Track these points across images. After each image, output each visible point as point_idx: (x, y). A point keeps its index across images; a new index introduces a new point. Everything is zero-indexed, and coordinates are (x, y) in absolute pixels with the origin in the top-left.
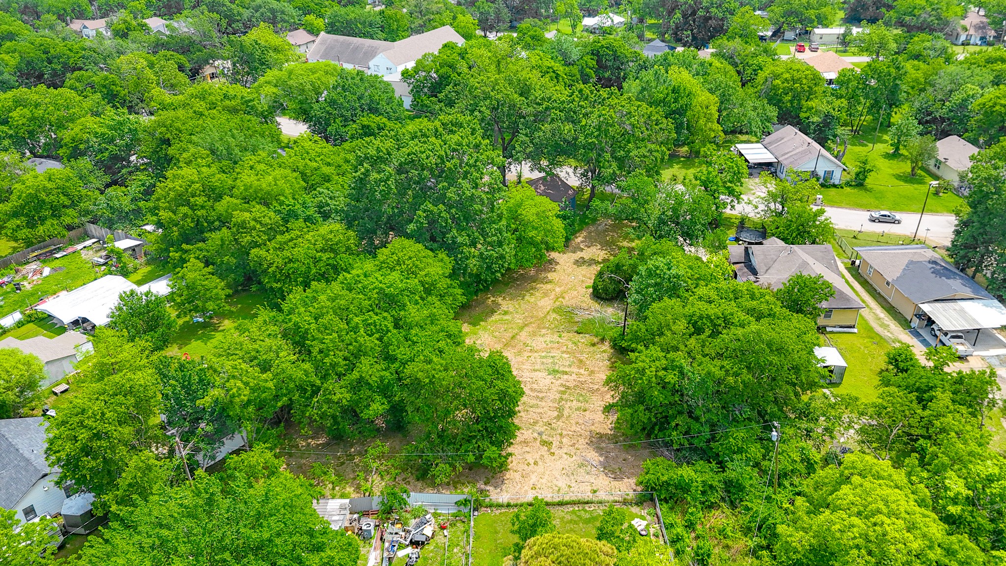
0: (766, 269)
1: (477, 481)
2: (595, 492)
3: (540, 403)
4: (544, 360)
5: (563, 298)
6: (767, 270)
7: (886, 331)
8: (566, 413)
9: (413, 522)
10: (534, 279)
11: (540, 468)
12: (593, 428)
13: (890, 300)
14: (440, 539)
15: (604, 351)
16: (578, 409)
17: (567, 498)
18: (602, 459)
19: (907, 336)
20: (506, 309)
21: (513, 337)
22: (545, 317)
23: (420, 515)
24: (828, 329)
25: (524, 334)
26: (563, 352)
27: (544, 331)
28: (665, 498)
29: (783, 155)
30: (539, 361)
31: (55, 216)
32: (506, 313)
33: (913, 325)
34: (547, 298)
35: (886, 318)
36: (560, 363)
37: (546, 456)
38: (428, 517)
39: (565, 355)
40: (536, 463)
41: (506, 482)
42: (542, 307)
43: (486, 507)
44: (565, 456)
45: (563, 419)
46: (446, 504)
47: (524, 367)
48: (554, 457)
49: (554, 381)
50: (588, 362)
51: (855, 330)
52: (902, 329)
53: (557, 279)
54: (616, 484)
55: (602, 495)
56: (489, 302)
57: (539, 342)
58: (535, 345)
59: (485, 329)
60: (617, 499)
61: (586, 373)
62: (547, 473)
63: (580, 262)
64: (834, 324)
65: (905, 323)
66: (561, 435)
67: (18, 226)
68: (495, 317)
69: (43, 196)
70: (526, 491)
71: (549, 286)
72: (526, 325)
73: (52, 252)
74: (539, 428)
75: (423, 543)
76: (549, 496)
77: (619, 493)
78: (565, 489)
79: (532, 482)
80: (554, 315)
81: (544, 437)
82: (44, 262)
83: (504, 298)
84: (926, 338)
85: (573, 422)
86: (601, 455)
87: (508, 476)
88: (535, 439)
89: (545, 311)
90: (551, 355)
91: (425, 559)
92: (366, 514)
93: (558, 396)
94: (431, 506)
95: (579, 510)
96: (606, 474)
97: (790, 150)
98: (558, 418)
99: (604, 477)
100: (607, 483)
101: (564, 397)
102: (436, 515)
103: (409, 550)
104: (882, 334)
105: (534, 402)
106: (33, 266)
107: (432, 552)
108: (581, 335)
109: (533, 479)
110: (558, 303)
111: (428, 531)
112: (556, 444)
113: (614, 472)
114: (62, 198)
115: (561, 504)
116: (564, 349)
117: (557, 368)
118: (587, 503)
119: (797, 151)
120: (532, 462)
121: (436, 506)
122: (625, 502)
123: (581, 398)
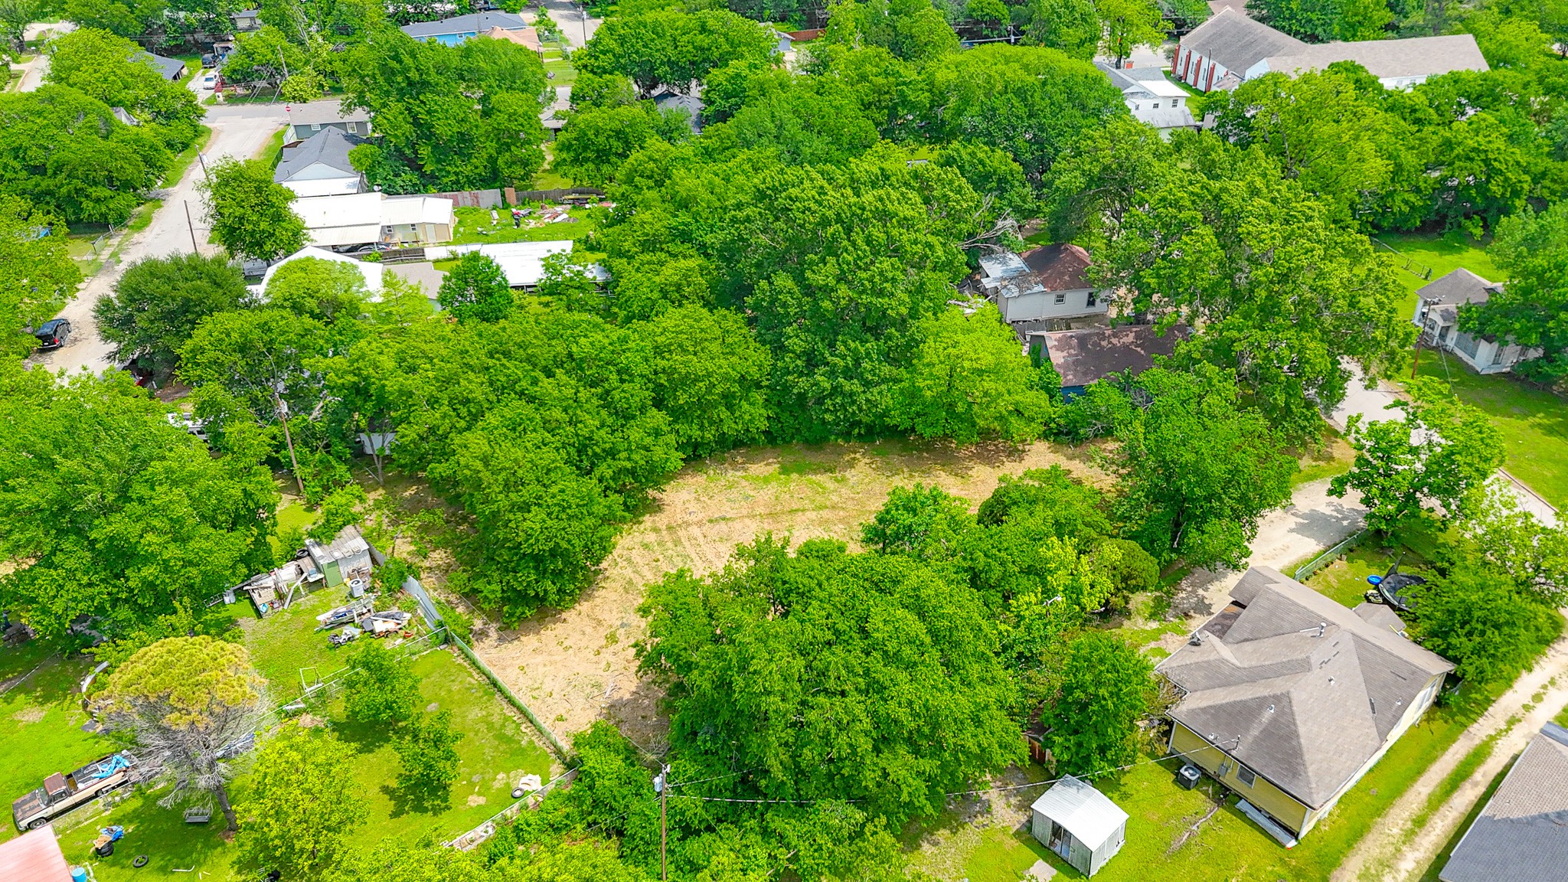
1: (495, 621)
11: (560, 656)
17: (526, 702)
18: (627, 697)
21: (792, 512)
23: (402, 608)
24: (1242, 805)
25: (812, 515)
32: (840, 480)
37: (588, 650)
38: (405, 615)
41: (515, 642)
43: (459, 649)
44: (603, 664)
46: (433, 617)
48: (592, 657)
51: (1292, 843)
56: (849, 457)
59: (784, 484)
62: (559, 665)
64: (1261, 804)
73: (587, 201)
74: (634, 618)
76: (518, 687)
78: (542, 693)
79: (530, 661)
81: (620, 631)
82: (573, 207)
86: (635, 693)
87: (526, 639)
88: (610, 626)
94: (424, 608)
95: (513, 722)
99: (593, 715)
100: (585, 721)
102: (419, 621)
103: (358, 631)
106: (559, 208)
109: (539, 660)
111: (382, 625)
113: (609, 718)
120: (568, 644)
121: (426, 611)
122: (559, 752)
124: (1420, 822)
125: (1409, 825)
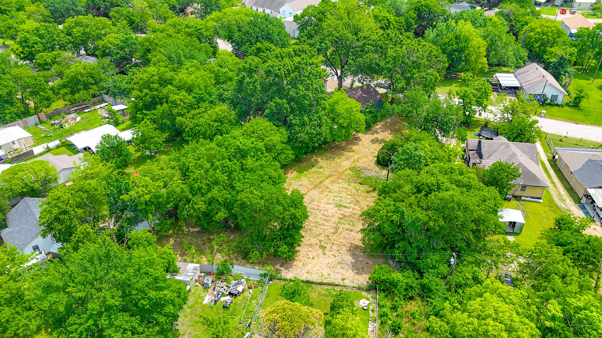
0: (488, 155)
1: (277, 264)
2: (343, 280)
3: (326, 223)
4: (335, 198)
5: (358, 162)
6: (489, 157)
7: (562, 204)
8: (339, 231)
9: (234, 282)
10: (344, 149)
11: (314, 262)
12: (353, 242)
13: (571, 184)
14: (246, 294)
15: (373, 197)
16: (347, 230)
17: (325, 281)
18: (353, 261)
19: (576, 208)
20: (321, 165)
21: (321, 183)
22: (343, 172)
23: (238, 279)
24: (523, 198)
25: (328, 181)
26: (348, 195)
27: (340, 181)
28: (383, 289)
29: (525, 83)
30: (332, 198)
31: (86, 89)
32: (321, 167)
33: (582, 201)
34: (348, 161)
35: (565, 195)
36: (344, 201)
37: (320, 255)
38: (242, 280)
39: (349, 197)
40: (313, 258)
41: (293, 266)
42: (343, 166)
43: (277, 279)
44: (332, 256)
45: (337, 235)
46: (255, 275)
47: (323, 201)
48: (325, 256)
49: (338, 211)
50: (361, 202)
51: (541, 201)
52: (574, 203)
53: (358, 150)
54: (358, 277)
55: (347, 282)
56: (313, 160)
57: (335, 187)
58: (332, 189)
59: (306, 176)
60: (355, 285)
61: (359, 208)
62: (318, 264)
63: (374, 141)
64: (527, 195)
65: (577, 200)
66: (333, 243)
67: (66, 93)
68: (314, 169)
69: (79, 77)
70: (303, 274)
71: (351, 154)
72: (331, 176)
73: (83, 109)
74: (320, 238)
75: (236, 295)
76: (315, 278)
77: (358, 282)
78: (326, 275)
79: (307, 269)
80: (349, 172)
81: (322, 243)
82: (78, 114)
83: (322, 159)
84: (589, 211)
85: (342, 237)
86: (353, 258)
87: (295, 263)
88: (317, 244)
89: (345, 168)
90: (340, 195)
91: (236, 304)
92: (209, 274)
93: (338, 220)
94: (246, 274)
95: (331, 289)
96: (353, 270)
97: (531, 79)
98: (334, 233)
99: (352, 272)
100: (352, 275)
101: (341, 221)
102: (248, 280)
103: (228, 298)
104: (559, 205)
105: (323, 222)
106: (72, 116)
107: (240, 300)
108: (362, 185)
109: (309, 267)
110: (354, 165)
111: (240, 288)
112: (328, 248)
113: (358, 270)
114: (90, 79)
115: (321, 284)
116: (350, 193)
117: (341, 204)
118: (337, 285)
119: (535, 80)
120: (311, 257)
121: (249, 275)
122: (359, 288)
123: (351, 223)
124: (553, 183)
125: (552, 185)
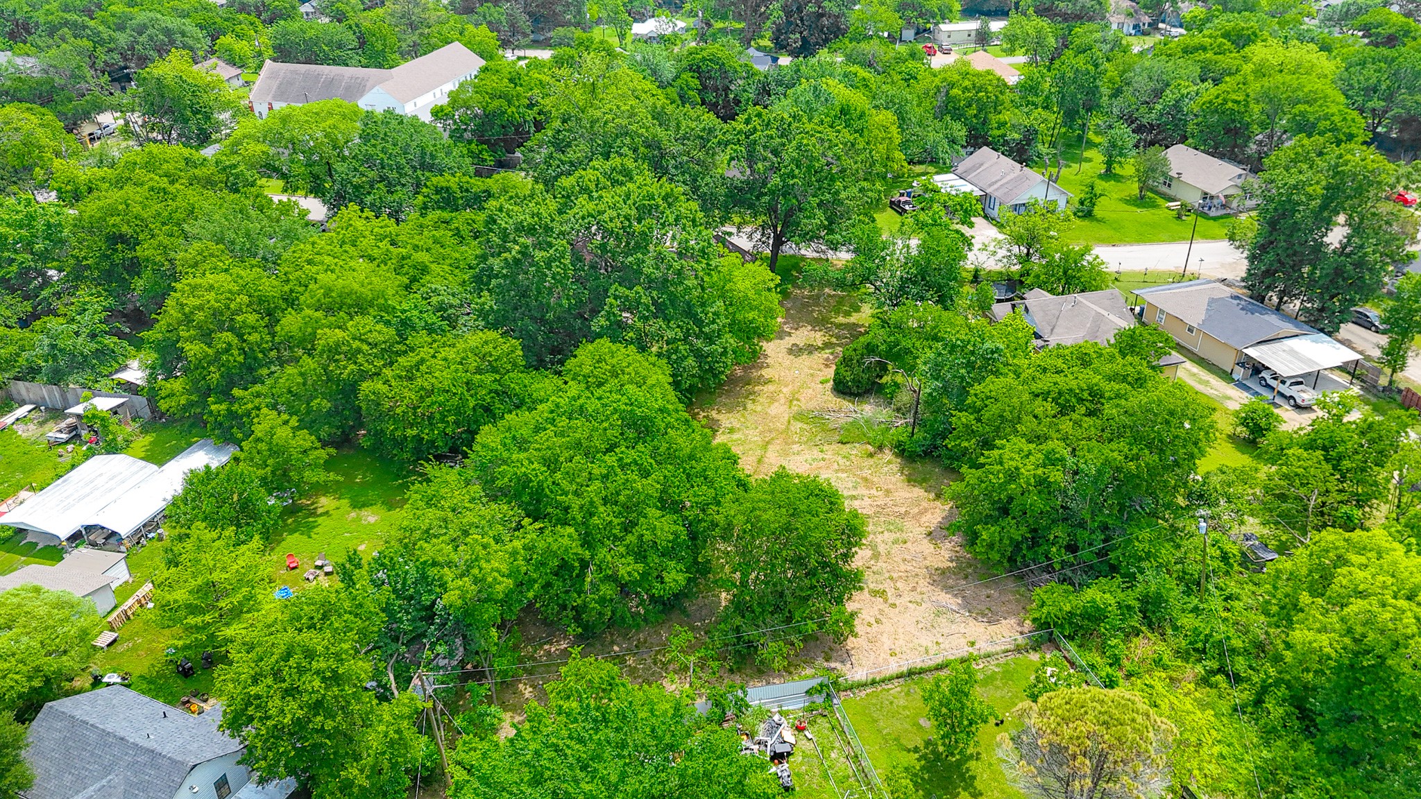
0: (1050, 328)
2: (973, 644)
5: (798, 400)
6: (1052, 330)
7: (1209, 389)
8: (882, 550)
9: (761, 729)
10: (747, 381)
12: (928, 563)
13: (1196, 351)
14: (803, 745)
16: (895, 542)
17: (940, 660)
18: (960, 601)
19: (1234, 391)
20: (730, 426)
21: (759, 462)
22: (787, 428)
23: (763, 717)
25: (771, 455)
27: (796, 447)
28: (1070, 634)
32: (732, 431)
33: (1235, 376)
34: (776, 404)
35: (1201, 373)
37: (886, 610)
38: (776, 718)
39: (841, 475)
40: (878, 621)
41: (852, 652)
42: (777, 417)
43: (845, 690)
44: (910, 605)
45: (884, 558)
46: (794, 696)
48: (897, 610)
50: (875, 479)
52: (1225, 384)
53: (777, 377)
54: (993, 628)
55: (984, 647)
57: (798, 463)
60: (1008, 647)
62: (901, 630)
63: (795, 351)
65: (1227, 376)
66: (891, 578)
68: (721, 438)
70: (886, 660)
71: (770, 387)
72: (768, 443)
75: (789, 754)
76: (918, 661)
78: (933, 649)
79: (886, 647)
80: (799, 425)
81: (871, 586)
83: (719, 412)
84: (1257, 390)
85: (897, 559)
87: (850, 645)
89: (784, 420)
96: (976, 618)
97: (998, 178)
98: (876, 557)
102: (784, 714)
107: (801, 764)
108: (848, 446)
110: (795, 408)
111: (787, 736)
112: (890, 591)
113: (984, 615)
115: (937, 668)
118: (971, 660)
119: (1008, 178)
120: (872, 621)
